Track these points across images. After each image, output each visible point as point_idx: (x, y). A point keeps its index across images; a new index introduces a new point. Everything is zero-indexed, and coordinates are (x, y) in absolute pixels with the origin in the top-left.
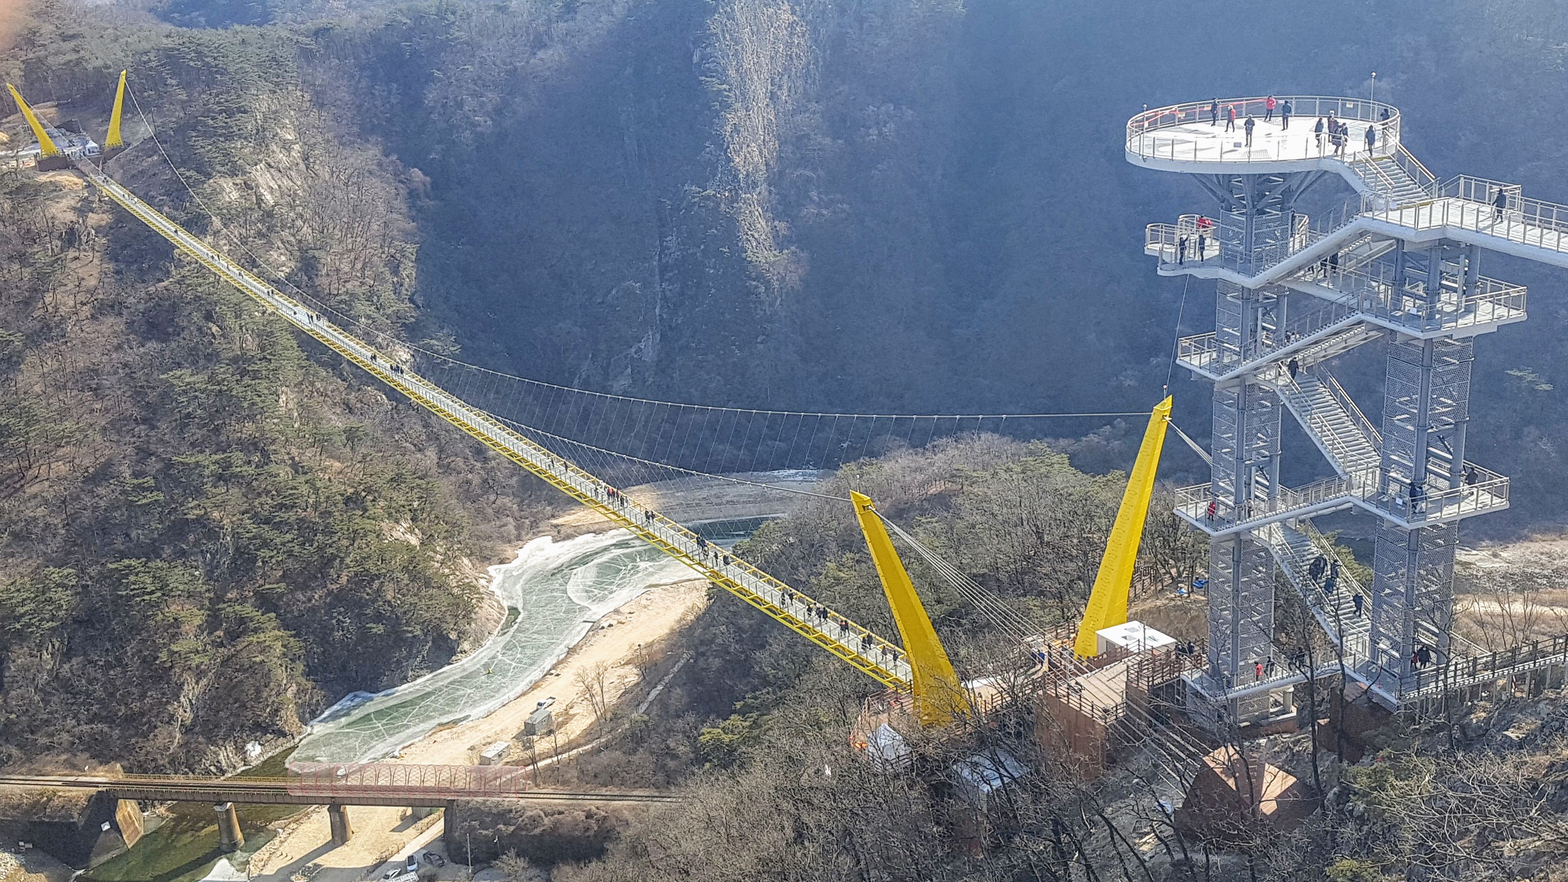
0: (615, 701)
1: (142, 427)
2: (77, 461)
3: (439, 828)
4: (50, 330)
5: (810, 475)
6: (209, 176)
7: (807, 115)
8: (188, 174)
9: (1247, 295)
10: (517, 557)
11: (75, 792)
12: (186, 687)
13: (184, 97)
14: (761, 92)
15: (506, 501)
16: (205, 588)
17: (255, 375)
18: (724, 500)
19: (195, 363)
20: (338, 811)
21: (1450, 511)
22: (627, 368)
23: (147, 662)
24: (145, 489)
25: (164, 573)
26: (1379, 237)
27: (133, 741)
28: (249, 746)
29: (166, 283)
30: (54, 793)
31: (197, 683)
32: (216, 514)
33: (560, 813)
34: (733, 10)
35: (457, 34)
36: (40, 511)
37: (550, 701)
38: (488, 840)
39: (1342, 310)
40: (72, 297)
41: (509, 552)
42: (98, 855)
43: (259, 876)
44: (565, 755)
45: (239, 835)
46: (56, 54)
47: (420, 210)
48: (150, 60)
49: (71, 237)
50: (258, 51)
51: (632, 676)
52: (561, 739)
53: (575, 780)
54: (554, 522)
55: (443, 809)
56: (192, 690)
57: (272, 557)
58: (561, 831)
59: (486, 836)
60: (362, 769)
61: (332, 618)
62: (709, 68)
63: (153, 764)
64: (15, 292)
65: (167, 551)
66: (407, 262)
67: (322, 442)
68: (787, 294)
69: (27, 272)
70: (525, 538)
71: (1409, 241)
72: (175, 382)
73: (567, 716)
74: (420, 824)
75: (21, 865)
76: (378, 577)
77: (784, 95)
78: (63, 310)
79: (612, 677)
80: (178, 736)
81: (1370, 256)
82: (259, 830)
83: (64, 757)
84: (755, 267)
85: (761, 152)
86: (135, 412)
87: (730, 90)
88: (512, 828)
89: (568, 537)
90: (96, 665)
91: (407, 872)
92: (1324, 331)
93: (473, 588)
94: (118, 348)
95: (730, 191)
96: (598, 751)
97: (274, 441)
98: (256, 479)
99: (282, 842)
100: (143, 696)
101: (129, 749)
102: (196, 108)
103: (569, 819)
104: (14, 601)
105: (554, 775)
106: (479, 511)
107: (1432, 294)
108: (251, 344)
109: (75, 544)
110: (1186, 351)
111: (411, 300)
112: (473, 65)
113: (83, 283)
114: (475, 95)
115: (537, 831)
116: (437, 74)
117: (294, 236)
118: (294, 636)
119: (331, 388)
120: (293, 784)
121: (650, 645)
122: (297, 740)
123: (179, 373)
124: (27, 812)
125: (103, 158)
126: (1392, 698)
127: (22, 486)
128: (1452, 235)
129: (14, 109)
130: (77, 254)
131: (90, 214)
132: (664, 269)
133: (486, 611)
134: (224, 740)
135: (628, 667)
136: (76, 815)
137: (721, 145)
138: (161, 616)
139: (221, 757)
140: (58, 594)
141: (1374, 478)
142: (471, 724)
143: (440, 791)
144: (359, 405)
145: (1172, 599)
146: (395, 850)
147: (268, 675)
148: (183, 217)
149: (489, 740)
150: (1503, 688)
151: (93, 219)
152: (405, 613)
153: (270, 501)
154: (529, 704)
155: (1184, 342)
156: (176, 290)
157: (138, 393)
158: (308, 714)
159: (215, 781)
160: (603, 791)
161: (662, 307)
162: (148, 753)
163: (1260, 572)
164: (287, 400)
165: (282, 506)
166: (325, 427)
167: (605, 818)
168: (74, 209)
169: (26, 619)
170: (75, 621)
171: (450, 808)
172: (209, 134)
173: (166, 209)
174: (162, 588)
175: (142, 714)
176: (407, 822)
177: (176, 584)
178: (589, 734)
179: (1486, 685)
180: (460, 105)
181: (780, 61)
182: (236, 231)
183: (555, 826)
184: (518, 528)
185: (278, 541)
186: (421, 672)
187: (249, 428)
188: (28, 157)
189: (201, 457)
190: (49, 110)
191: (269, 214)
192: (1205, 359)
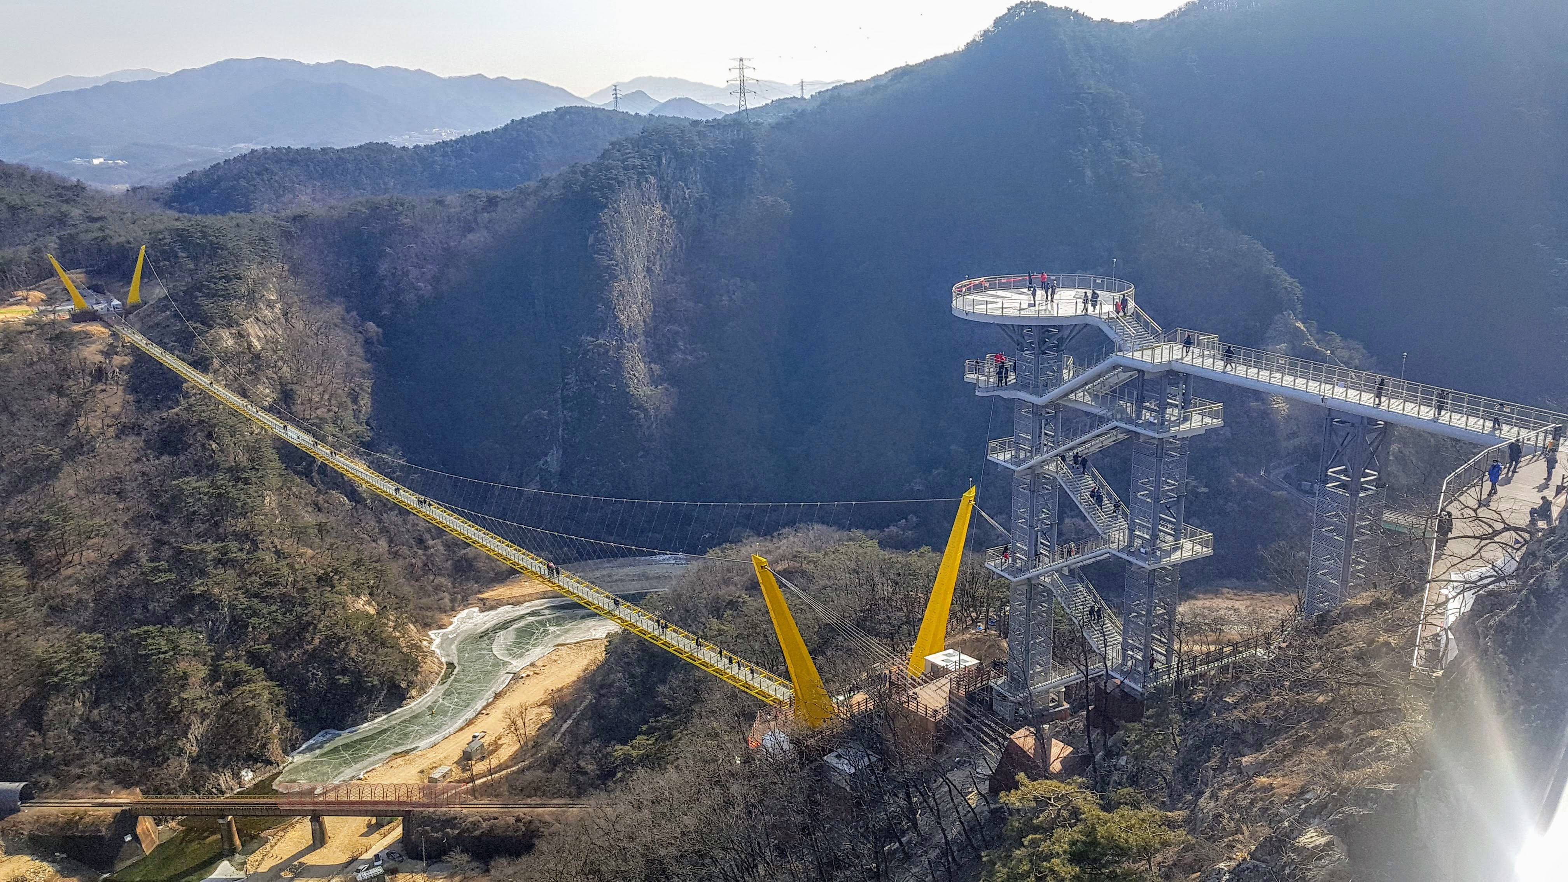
0: (534, 734)
1: (157, 522)
2: (104, 550)
3: (398, 832)
4: (82, 446)
5: (680, 559)
6: (211, 327)
7: (675, 284)
8: (195, 325)
9: (1036, 410)
10: (451, 623)
11: (102, 811)
12: (192, 727)
13: (192, 266)
14: (640, 267)
15: (440, 580)
16: (207, 648)
17: (246, 481)
18: (615, 578)
19: (199, 472)
20: (318, 821)
21: (1176, 557)
22: (536, 476)
23: (162, 707)
24: (160, 571)
25: (176, 636)
26: (1127, 369)
27: (150, 769)
28: (243, 773)
29: (176, 410)
30: (86, 812)
31: (202, 723)
32: (216, 591)
33: (495, 818)
34: (619, 206)
35: (405, 220)
36: (74, 589)
37: (483, 734)
38: (438, 841)
39: (1102, 420)
40: (100, 421)
41: (445, 620)
42: (121, 860)
43: (255, 873)
44: (497, 775)
45: (238, 842)
46: (86, 231)
47: (374, 354)
48: (164, 238)
49: (99, 374)
50: (249, 232)
51: (547, 714)
52: (494, 762)
53: (506, 793)
54: (481, 596)
55: (401, 818)
56: (197, 729)
57: (261, 624)
58: (496, 832)
59: (437, 838)
60: (336, 788)
61: (308, 671)
62: (600, 249)
63: (166, 788)
64: (53, 416)
65: (177, 619)
66: (363, 394)
67: (299, 534)
68: (661, 420)
69: (64, 402)
70: (457, 609)
71: (1149, 372)
72: (184, 487)
73: (496, 746)
74: (382, 830)
75: (58, 871)
76: (344, 639)
77: (657, 269)
78: (93, 431)
79: (531, 715)
80: (187, 765)
81: (1117, 384)
82: (252, 838)
83: (93, 784)
84: (637, 399)
85: (640, 312)
86: (152, 511)
87: (617, 265)
88: (457, 831)
89: (492, 608)
90: (120, 710)
91: (374, 867)
92: (1090, 434)
93: (419, 648)
94: (138, 460)
95: (617, 341)
96: (522, 771)
97: (261, 534)
98: (248, 563)
99: (272, 846)
100: (159, 733)
101: (146, 777)
102: (199, 275)
103: (503, 822)
104: (53, 660)
105: (489, 790)
106: (421, 588)
107: (1163, 407)
108: (243, 458)
109: (102, 615)
110: (994, 450)
111: (368, 424)
112: (416, 244)
113: (110, 410)
114: (417, 266)
115: (477, 833)
116: (388, 250)
117: (275, 373)
118: (278, 686)
119: (303, 491)
120: (282, 801)
121: (560, 690)
122: (281, 768)
123: (187, 480)
124: (62, 829)
125: (126, 312)
126: (1138, 687)
127: (59, 569)
128: (1176, 367)
129: (52, 273)
130: (104, 387)
131: (115, 356)
132: (565, 400)
133: (429, 665)
134: (224, 768)
135: (543, 708)
136: (103, 829)
137: (610, 307)
138: (173, 671)
139: (221, 782)
140: (88, 654)
141: (1124, 535)
142: (420, 753)
143: (400, 803)
144: (326, 505)
145: (974, 634)
146: (364, 850)
147: (258, 716)
148: (190, 358)
149: (435, 765)
150: (1214, 676)
151: (117, 360)
152: (365, 667)
153: (258, 580)
154: (466, 737)
155: (993, 444)
156: (185, 416)
157: (153, 496)
158: (290, 747)
159: (215, 800)
160: (529, 801)
161: (564, 430)
162: (162, 779)
163: (1043, 606)
164: (270, 500)
165: (268, 584)
166: (300, 523)
167: (530, 822)
168: (102, 352)
169: (62, 674)
170: (101, 675)
171: (408, 818)
172: (212, 295)
173: (177, 352)
174: (174, 649)
175: (157, 748)
176: (371, 829)
177: (184, 646)
178: (515, 758)
179: (1202, 675)
180: (406, 274)
181: (654, 243)
182: (231, 370)
183: (491, 829)
184: (453, 601)
185: (265, 611)
186: (378, 714)
187: (241, 524)
188: (64, 311)
189: (205, 545)
190: (79, 276)
191: (258, 357)
192: (1008, 456)
